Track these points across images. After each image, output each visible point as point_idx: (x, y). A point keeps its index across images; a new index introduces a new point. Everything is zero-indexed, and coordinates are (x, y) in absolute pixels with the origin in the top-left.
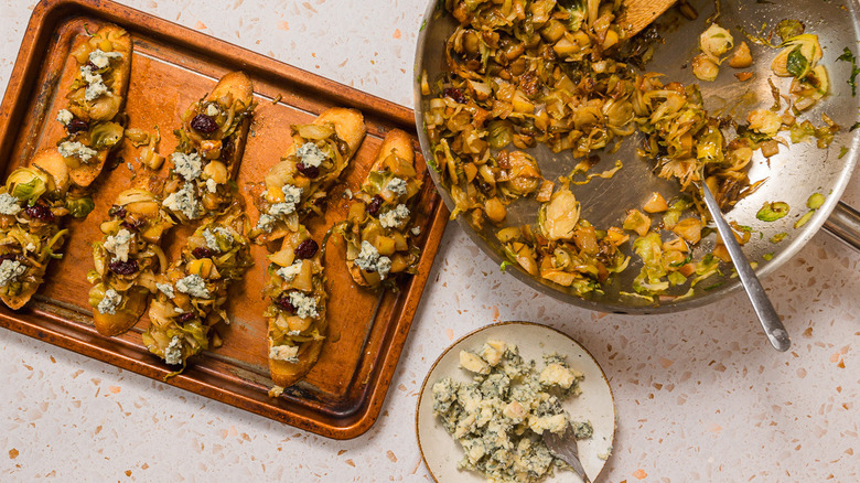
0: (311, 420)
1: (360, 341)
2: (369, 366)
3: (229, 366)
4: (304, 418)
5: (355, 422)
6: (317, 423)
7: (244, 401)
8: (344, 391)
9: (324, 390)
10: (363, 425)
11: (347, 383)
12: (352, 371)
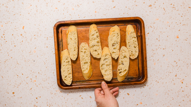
0: (136, 83)
1: (137, 65)
2: (141, 69)
3: (115, 80)
4: (134, 83)
5: (143, 80)
6: (137, 83)
7: (122, 84)
8: (138, 75)
9: (134, 77)
10: (145, 79)
11: (138, 74)
12: (138, 71)
